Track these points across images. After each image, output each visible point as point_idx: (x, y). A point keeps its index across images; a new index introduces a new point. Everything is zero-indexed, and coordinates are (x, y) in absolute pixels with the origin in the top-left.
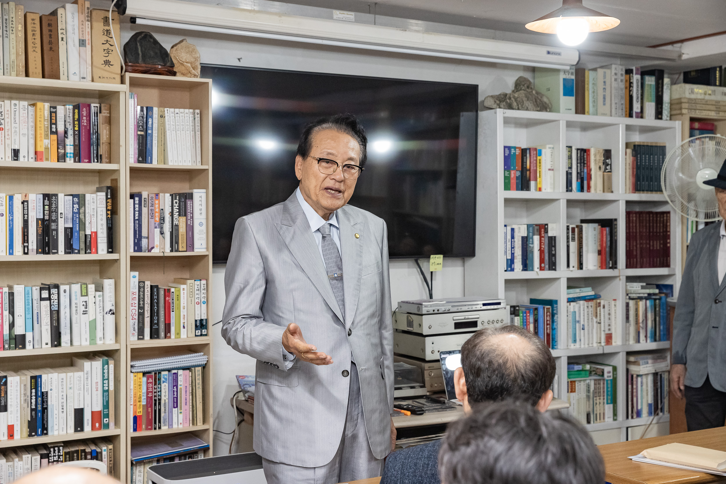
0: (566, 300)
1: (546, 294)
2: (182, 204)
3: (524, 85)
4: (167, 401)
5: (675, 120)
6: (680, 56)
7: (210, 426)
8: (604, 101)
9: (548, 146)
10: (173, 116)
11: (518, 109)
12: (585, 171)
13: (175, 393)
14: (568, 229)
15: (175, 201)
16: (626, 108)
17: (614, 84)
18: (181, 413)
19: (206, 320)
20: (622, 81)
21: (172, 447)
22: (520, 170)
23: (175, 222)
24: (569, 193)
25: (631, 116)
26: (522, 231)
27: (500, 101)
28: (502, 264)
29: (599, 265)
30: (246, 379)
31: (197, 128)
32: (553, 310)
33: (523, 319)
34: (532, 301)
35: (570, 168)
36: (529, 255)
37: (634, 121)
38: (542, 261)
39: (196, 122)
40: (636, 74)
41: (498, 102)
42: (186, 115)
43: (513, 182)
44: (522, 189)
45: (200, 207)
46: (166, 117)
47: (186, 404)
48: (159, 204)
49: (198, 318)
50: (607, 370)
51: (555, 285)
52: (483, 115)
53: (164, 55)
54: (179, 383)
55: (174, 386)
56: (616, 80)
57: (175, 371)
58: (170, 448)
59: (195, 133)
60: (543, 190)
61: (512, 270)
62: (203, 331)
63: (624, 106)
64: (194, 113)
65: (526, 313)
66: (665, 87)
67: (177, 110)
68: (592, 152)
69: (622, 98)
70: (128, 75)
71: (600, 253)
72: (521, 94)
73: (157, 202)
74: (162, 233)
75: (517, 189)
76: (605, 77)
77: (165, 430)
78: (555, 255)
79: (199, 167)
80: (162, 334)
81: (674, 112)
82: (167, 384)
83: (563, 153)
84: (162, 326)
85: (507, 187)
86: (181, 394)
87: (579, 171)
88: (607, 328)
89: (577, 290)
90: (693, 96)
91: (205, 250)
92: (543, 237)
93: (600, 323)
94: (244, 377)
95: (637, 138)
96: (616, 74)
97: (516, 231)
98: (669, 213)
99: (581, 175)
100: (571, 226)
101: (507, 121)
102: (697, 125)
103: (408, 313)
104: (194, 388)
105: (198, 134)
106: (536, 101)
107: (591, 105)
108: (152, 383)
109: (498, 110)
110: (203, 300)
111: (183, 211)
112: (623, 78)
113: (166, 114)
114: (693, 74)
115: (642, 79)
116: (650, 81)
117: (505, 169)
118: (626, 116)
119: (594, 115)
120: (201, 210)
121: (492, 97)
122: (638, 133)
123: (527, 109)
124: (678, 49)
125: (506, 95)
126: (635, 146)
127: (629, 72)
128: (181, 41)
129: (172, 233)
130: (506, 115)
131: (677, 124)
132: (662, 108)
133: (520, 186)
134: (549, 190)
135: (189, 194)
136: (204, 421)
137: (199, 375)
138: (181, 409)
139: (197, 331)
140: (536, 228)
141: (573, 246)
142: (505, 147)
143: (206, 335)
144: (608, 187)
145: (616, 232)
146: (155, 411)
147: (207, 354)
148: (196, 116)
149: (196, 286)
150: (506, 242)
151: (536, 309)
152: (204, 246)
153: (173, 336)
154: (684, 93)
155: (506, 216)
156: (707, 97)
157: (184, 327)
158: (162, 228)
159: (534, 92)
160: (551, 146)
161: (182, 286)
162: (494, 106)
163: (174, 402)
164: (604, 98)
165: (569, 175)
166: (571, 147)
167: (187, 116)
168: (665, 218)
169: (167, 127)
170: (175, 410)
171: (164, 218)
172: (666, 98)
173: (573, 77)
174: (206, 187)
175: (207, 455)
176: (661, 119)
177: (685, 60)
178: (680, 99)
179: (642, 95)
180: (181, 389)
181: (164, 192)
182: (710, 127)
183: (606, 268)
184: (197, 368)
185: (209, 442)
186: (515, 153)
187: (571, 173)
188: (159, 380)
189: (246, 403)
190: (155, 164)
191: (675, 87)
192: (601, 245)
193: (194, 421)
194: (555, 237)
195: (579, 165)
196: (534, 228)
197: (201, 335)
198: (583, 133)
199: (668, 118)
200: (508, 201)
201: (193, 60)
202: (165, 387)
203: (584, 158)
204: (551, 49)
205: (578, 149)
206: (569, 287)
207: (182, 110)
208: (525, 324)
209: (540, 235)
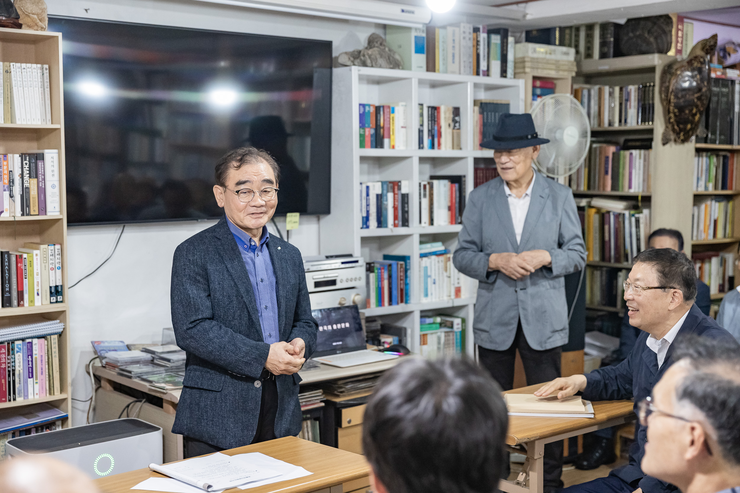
0: (418, 256)
1: (398, 250)
2: (33, 165)
3: (377, 42)
4: (21, 371)
5: (519, 78)
6: (524, 16)
7: (67, 395)
8: (454, 59)
9: (401, 104)
10: (19, 72)
11: (372, 66)
12: (436, 128)
13: (30, 363)
14: (420, 186)
15: (24, 162)
16: (473, 66)
17: (463, 43)
18: (37, 383)
19: (62, 286)
20: (470, 39)
21: (28, 418)
22: (374, 127)
23: (26, 184)
24: (421, 151)
25: (478, 74)
26: (376, 189)
28: (358, 222)
29: (450, 220)
30: (102, 345)
31: (46, 85)
32: (406, 266)
33: (378, 276)
34: (386, 257)
35: (422, 125)
36: (384, 212)
37: (482, 80)
38: (396, 218)
39: (45, 78)
40: (483, 32)
41: (352, 59)
42: (33, 70)
43: (368, 140)
44: (376, 147)
45: (53, 169)
46: (12, 73)
47: (42, 374)
48: (8, 165)
49: (53, 284)
50: (457, 322)
51: (407, 241)
52: (336, 71)
53: (8, 6)
54: (34, 352)
55: (28, 356)
56: (464, 38)
57: (30, 340)
58: (26, 420)
59: (44, 89)
60: (396, 147)
61: (368, 227)
62: (59, 297)
63: (471, 64)
64: (43, 68)
65: (380, 269)
66: (509, 46)
67: (24, 65)
68: (442, 109)
69: (470, 56)
71: (450, 209)
72: (374, 52)
73: (5, 163)
74: (11, 196)
75: (372, 147)
76: (454, 35)
77: (20, 401)
78: (407, 212)
79: (49, 126)
80: (15, 302)
81: (518, 71)
82: (21, 354)
83: (415, 110)
84: (15, 294)
85: (362, 145)
86: (36, 364)
87: (430, 128)
88: (456, 281)
89: (428, 245)
90: (535, 55)
91: (58, 213)
92: (397, 194)
93: (449, 277)
94: (99, 342)
95: (483, 96)
96: (464, 32)
97: (371, 188)
99: (431, 132)
100: (423, 183)
101: (362, 78)
102: (538, 83)
104: (50, 357)
105: (47, 90)
106: (389, 59)
107: (441, 63)
108: (5, 353)
109: (353, 68)
110: (57, 265)
111: (34, 173)
112: (471, 36)
113: (12, 70)
114: (534, 33)
115: (489, 38)
117: (360, 127)
118: (473, 74)
119: (444, 73)
120: (53, 171)
121: (346, 53)
122: (483, 90)
123: (380, 67)
124: (522, 9)
125: (360, 52)
126: (481, 103)
127: (476, 30)
129: (22, 197)
130: (361, 73)
131: (521, 82)
132: (506, 66)
133: (374, 144)
134: (402, 147)
135: (39, 154)
136: (62, 390)
137: (55, 343)
138: (37, 379)
139: (52, 298)
140: (391, 185)
141: (425, 202)
142: (360, 105)
143: (62, 302)
144: (457, 144)
145: (465, 188)
146: (9, 382)
147: (64, 321)
148: (45, 71)
149: (50, 251)
150: (361, 200)
151: (390, 265)
152: (58, 209)
153: (26, 304)
154: (527, 52)
155: (361, 173)
156: (548, 57)
157: (38, 294)
158: (11, 191)
159: (387, 49)
160: (404, 103)
161: (35, 252)
162: (349, 63)
163: (29, 372)
164: (454, 56)
165: (421, 132)
166: (421, 105)
167: (35, 72)
169: (14, 83)
170: (30, 381)
171: (13, 180)
172: (510, 57)
173: (424, 35)
174: (58, 148)
175: (65, 425)
176: (505, 77)
177: (529, 20)
178: (524, 58)
179: (489, 54)
180: (36, 358)
181: (14, 153)
182: (550, 86)
183: (456, 223)
184: (53, 337)
185: (67, 411)
186: (369, 111)
187: (422, 131)
188: (12, 349)
189: (103, 369)
190: (2, 123)
191: (518, 46)
192: (451, 201)
193: (51, 391)
194: (408, 194)
195: (430, 122)
196: (388, 186)
197: (57, 302)
198: (433, 91)
199: (512, 77)
200: (363, 159)
201: (40, 11)
202: (19, 358)
203: (434, 116)
204: (405, 8)
205: (429, 107)
206: (421, 243)
207: (29, 65)
208: (380, 280)
209: (394, 192)
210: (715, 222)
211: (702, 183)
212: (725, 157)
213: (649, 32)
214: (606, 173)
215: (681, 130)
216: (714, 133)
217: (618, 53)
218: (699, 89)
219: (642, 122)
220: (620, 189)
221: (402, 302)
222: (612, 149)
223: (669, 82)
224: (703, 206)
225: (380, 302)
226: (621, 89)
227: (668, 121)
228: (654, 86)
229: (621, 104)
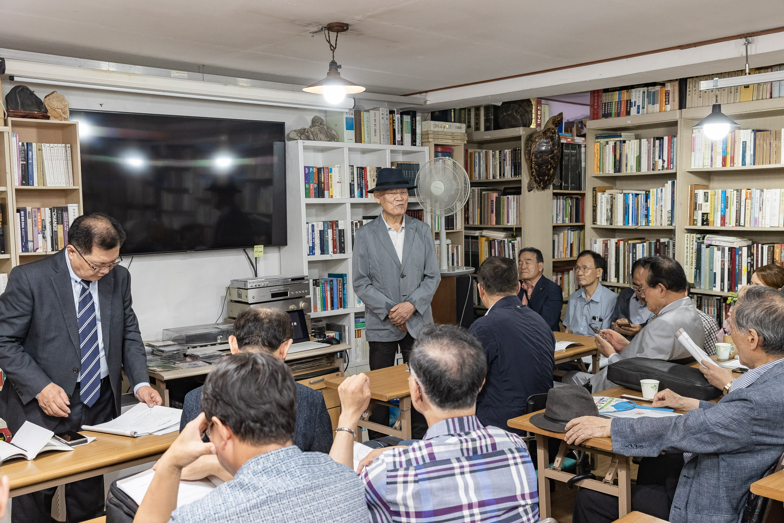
1: (339, 270)
2: (60, 215)
3: (317, 122)
5: (425, 146)
6: (425, 102)
8: (375, 133)
9: (336, 166)
10: (48, 149)
11: (314, 140)
12: (364, 182)
14: (352, 224)
15: (53, 213)
16: (391, 138)
17: (382, 121)
20: (387, 119)
22: (317, 183)
23: (55, 229)
24: (352, 199)
25: (394, 144)
26: (319, 226)
27: (301, 134)
28: (306, 250)
31: (68, 158)
32: (343, 281)
33: (322, 288)
34: (330, 275)
35: (353, 181)
36: (325, 243)
37: (397, 147)
38: (334, 247)
39: (68, 154)
40: (397, 114)
41: (299, 135)
42: (59, 148)
43: (312, 192)
44: (319, 197)
46: (43, 151)
48: (41, 216)
51: (344, 263)
52: (290, 144)
53: (39, 103)
56: (383, 118)
59: (67, 162)
60: (334, 197)
61: (314, 254)
63: (389, 137)
64: (66, 147)
65: (324, 284)
66: (417, 123)
67: (52, 145)
68: (368, 169)
69: (387, 131)
70: (10, 119)
72: (316, 129)
73: (39, 214)
74: (44, 237)
75: (315, 197)
76: (375, 116)
78: (344, 243)
79: (72, 187)
81: (423, 141)
83: (347, 170)
85: (307, 195)
87: (359, 183)
90: (436, 129)
92: (335, 230)
95: (399, 159)
96: (383, 114)
97: (315, 226)
98: (423, 210)
99: (360, 186)
100: (354, 222)
101: (306, 148)
102: (439, 149)
103: (238, 288)
105: (70, 162)
106: (327, 134)
107: (366, 136)
109: (299, 141)
111: (61, 221)
112: (388, 117)
113: (43, 148)
114: (437, 113)
115: (402, 117)
116: (407, 118)
117: (305, 183)
118: (391, 144)
119: (368, 143)
121: (295, 130)
122: (401, 154)
123: (321, 140)
124: (424, 97)
125: (305, 129)
126: (398, 164)
127: (392, 112)
128: (53, 93)
129: (52, 237)
130: (304, 144)
131: (426, 149)
132: (415, 138)
133: (317, 195)
134: (338, 197)
135: (64, 207)
140: (330, 224)
148: (68, 149)
150: (308, 235)
151: (332, 281)
154: (431, 127)
155: (308, 215)
156: (445, 130)
158: (44, 234)
159: (325, 127)
160: (339, 166)
164: (375, 131)
165: (352, 185)
166: (353, 166)
167: (60, 149)
168: (420, 214)
169: (44, 157)
171: (45, 226)
172: (418, 131)
173: (353, 117)
174: (78, 202)
176: (415, 145)
177: (430, 104)
178: (428, 131)
179: (402, 129)
181: (45, 207)
182: (448, 151)
186: (312, 171)
187: (354, 185)
190: (36, 186)
191: (424, 123)
194: (343, 230)
195: (359, 178)
196: (328, 224)
198: (363, 155)
199: (420, 145)
200: (308, 205)
201: (63, 107)
203: (362, 174)
205: (358, 168)
207: (56, 145)
208: (324, 292)
209: (333, 229)
210: (571, 245)
211: (560, 218)
212: (577, 199)
213: (516, 112)
214: (492, 212)
215: (541, 181)
216: (566, 182)
217: (497, 127)
218: (552, 152)
219: (514, 175)
220: (502, 223)
221: (341, 307)
222: (495, 195)
223: (531, 147)
224: (562, 234)
225: (325, 308)
226: (500, 152)
227: (531, 174)
228: (521, 149)
229: (500, 163)
